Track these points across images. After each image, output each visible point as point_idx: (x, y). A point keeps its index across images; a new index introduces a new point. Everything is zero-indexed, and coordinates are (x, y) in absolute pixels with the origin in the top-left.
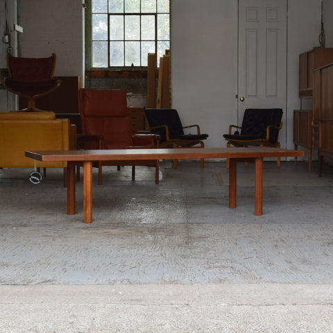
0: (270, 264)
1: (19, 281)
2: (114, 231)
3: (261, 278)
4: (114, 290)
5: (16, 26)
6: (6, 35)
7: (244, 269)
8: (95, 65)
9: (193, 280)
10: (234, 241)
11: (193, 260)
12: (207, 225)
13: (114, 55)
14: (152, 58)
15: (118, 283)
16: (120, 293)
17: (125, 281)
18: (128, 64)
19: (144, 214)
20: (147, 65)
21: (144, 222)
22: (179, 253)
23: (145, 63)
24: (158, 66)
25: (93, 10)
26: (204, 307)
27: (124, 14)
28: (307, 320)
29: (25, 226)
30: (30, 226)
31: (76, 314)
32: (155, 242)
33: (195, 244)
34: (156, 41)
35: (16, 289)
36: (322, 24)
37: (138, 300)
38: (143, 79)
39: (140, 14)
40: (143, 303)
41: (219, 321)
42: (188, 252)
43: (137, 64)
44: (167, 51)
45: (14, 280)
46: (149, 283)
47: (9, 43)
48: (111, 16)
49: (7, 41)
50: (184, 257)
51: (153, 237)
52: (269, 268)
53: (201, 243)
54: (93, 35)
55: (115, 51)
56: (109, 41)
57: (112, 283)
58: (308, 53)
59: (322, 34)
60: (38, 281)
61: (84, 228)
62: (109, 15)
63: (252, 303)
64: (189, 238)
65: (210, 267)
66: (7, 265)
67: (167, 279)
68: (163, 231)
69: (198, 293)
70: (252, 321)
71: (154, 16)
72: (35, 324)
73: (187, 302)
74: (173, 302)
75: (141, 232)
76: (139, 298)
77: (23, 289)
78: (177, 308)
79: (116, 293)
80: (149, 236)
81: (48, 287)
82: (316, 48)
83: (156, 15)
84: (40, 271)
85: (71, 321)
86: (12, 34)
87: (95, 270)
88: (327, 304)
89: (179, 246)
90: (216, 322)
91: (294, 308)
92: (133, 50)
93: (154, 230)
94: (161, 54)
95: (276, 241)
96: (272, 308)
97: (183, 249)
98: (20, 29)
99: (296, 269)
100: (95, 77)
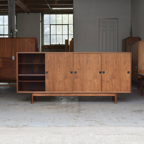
0: (110, 119)
1: (14, 125)
2: (51, 107)
3: (106, 125)
4: (50, 129)
5: (15, 29)
6: (11, 33)
7: (100, 121)
8: (45, 44)
9: (80, 125)
10: (97, 111)
11: (80, 118)
12: (87, 104)
13: (52, 40)
14: (67, 41)
15: (52, 126)
16: (52, 130)
17: (54, 126)
18: (58, 44)
19: (63, 100)
20: (65, 44)
21: (63, 103)
22: (76, 115)
23: (64, 43)
24: (69, 44)
25: (44, 23)
26: (84, 135)
27: (56, 25)
28: (123, 141)
29: (17, 105)
30: (19, 105)
31: (35, 138)
32: (66, 111)
33: (82, 112)
34: (68, 35)
35: (13, 129)
36: (131, 28)
37: (59, 133)
38: (63, 49)
39: (62, 25)
40: (61, 134)
41: (90, 141)
42: (79, 114)
43: (61, 44)
44: (72, 39)
45: (12, 125)
46: (63, 127)
47: (12, 36)
48: (51, 25)
49: (12, 35)
50: (77, 117)
51: (66, 109)
52: (109, 121)
53: (84, 111)
54: (44, 33)
55: (53, 39)
56: (50, 35)
57: (49, 126)
58: (126, 39)
59: (131, 32)
60: (21, 126)
61: (39, 106)
62: (50, 25)
63: (103, 134)
64: (79, 109)
65: (87, 120)
66: (10, 120)
67: (70, 125)
68: (70, 107)
69: (82, 130)
70: (103, 141)
71: (67, 25)
72: (20, 142)
73: (77, 134)
74: (72, 134)
75: (61, 107)
76: (59, 132)
77: (16, 129)
78: (74, 136)
79: (51, 130)
80: (64, 109)
81: (25, 128)
82: (128, 37)
83: (68, 25)
84: (22, 122)
85: (33, 141)
86: (13, 32)
87: (43, 121)
88: (131, 134)
89: (75, 112)
90: (88, 141)
91: (118, 136)
92: (60, 38)
93: (66, 106)
94: (70, 40)
95: (113, 111)
96: (110, 136)
97: (77, 113)
98: (16, 30)
99: (120, 121)
100: (45, 49)
